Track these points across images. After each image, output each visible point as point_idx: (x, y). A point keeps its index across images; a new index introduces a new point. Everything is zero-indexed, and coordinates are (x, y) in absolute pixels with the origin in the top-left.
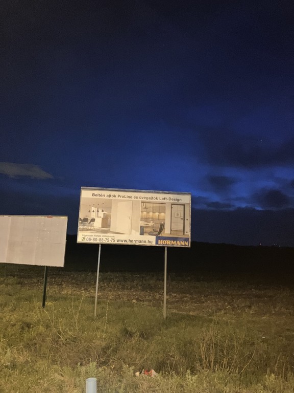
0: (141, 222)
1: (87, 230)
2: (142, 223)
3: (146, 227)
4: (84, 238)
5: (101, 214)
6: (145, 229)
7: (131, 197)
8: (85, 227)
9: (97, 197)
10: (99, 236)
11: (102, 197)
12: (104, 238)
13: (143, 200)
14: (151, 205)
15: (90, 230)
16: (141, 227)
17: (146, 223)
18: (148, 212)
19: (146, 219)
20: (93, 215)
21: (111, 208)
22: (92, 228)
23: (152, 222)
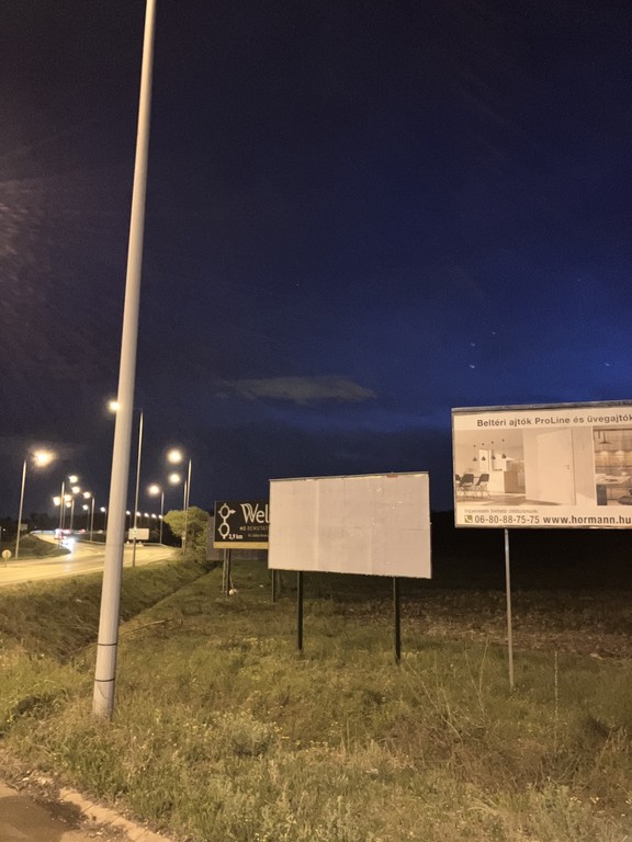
0: (597, 475)
1: (474, 499)
2: (602, 478)
3: (611, 486)
4: (470, 517)
5: (501, 464)
6: (608, 491)
7: (567, 420)
8: (469, 494)
9: (488, 427)
10: (501, 511)
11: (500, 427)
12: (514, 516)
13: (598, 423)
14: (620, 434)
15: (482, 499)
16: (598, 486)
17: (610, 477)
18: (614, 451)
19: (610, 469)
20: (483, 467)
21: (522, 447)
22: (485, 494)
23: (624, 474)
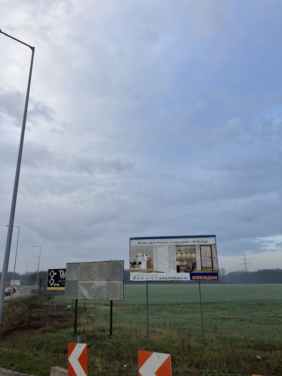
0: (176, 262)
1: (136, 271)
2: (178, 263)
3: (181, 266)
4: (135, 278)
5: (146, 258)
6: (180, 268)
7: (167, 243)
8: (135, 269)
9: (142, 245)
10: (145, 275)
11: (145, 245)
12: (150, 277)
13: (177, 244)
14: (184, 247)
15: (139, 271)
16: (177, 266)
17: (180, 263)
18: (182, 254)
19: (181, 260)
20: (140, 259)
21: (152, 252)
22: (140, 269)
23: (185, 262)
